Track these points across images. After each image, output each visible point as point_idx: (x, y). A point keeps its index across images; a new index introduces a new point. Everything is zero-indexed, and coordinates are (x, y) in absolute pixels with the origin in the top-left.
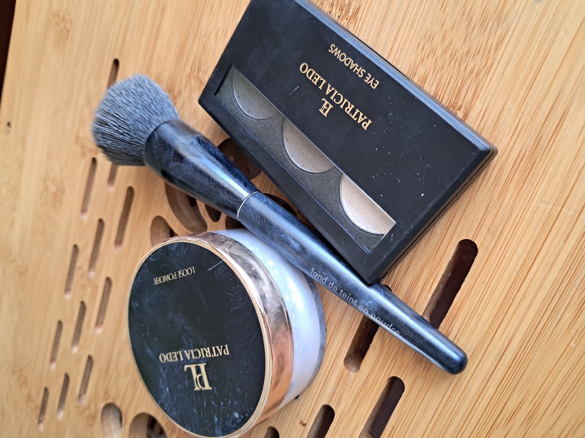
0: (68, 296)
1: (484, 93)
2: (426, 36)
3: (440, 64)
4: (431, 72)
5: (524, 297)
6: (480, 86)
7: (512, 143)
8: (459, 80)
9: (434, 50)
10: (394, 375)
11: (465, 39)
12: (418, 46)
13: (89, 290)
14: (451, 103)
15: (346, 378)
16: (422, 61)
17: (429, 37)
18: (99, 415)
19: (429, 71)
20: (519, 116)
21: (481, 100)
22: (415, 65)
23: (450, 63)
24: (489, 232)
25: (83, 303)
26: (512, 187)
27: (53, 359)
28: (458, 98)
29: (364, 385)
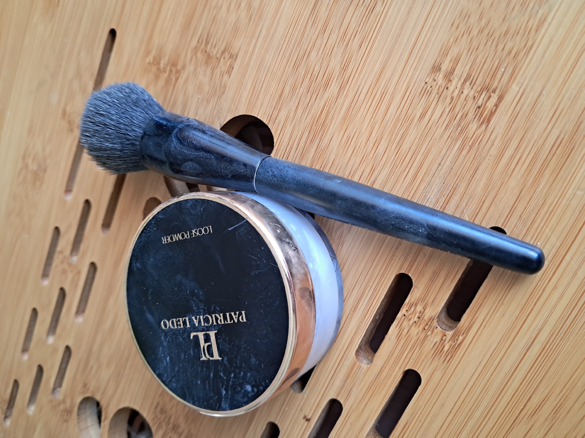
0: (46, 283)
1: (523, 75)
2: (462, 15)
3: (475, 44)
4: (465, 52)
5: (556, 287)
6: (519, 67)
7: (550, 127)
8: (495, 61)
9: (470, 29)
10: (410, 368)
11: (504, 19)
12: (452, 25)
13: (70, 276)
14: (485, 85)
15: (357, 371)
16: (456, 41)
17: (464, 15)
18: (76, 409)
19: (462, 51)
20: (559, 100)
21: (519, 82)
22: (448, 44)
23: (486, 43)
24: (520, 219)
25: (62, 290)
26: (548, 172)
27: (25, 350)
28: (493, 80)
29: (376, 378)
